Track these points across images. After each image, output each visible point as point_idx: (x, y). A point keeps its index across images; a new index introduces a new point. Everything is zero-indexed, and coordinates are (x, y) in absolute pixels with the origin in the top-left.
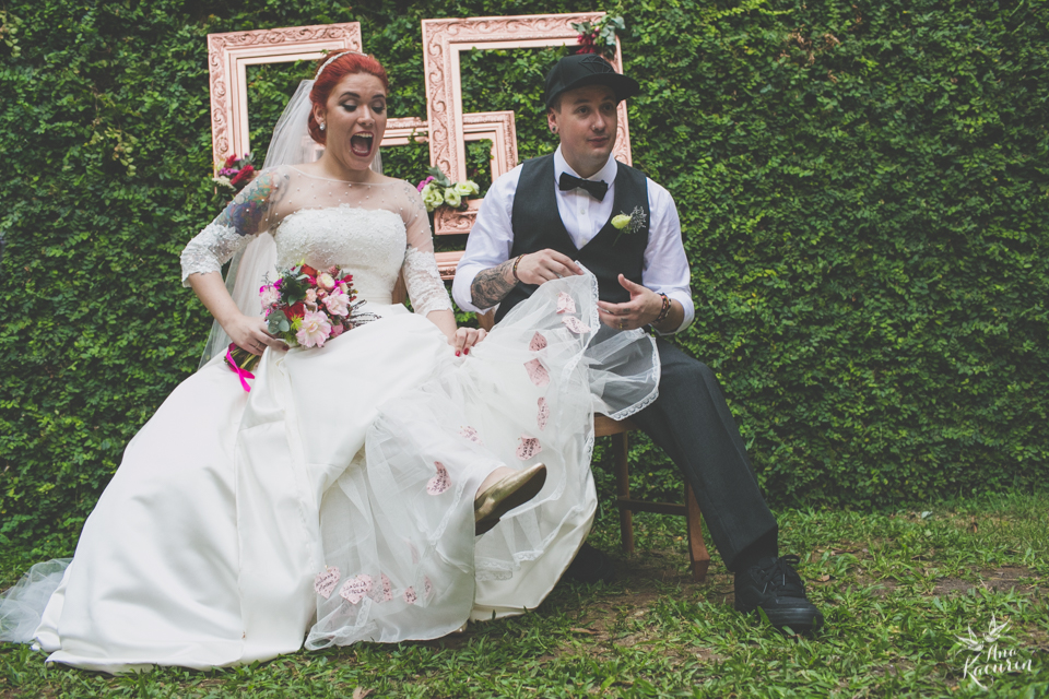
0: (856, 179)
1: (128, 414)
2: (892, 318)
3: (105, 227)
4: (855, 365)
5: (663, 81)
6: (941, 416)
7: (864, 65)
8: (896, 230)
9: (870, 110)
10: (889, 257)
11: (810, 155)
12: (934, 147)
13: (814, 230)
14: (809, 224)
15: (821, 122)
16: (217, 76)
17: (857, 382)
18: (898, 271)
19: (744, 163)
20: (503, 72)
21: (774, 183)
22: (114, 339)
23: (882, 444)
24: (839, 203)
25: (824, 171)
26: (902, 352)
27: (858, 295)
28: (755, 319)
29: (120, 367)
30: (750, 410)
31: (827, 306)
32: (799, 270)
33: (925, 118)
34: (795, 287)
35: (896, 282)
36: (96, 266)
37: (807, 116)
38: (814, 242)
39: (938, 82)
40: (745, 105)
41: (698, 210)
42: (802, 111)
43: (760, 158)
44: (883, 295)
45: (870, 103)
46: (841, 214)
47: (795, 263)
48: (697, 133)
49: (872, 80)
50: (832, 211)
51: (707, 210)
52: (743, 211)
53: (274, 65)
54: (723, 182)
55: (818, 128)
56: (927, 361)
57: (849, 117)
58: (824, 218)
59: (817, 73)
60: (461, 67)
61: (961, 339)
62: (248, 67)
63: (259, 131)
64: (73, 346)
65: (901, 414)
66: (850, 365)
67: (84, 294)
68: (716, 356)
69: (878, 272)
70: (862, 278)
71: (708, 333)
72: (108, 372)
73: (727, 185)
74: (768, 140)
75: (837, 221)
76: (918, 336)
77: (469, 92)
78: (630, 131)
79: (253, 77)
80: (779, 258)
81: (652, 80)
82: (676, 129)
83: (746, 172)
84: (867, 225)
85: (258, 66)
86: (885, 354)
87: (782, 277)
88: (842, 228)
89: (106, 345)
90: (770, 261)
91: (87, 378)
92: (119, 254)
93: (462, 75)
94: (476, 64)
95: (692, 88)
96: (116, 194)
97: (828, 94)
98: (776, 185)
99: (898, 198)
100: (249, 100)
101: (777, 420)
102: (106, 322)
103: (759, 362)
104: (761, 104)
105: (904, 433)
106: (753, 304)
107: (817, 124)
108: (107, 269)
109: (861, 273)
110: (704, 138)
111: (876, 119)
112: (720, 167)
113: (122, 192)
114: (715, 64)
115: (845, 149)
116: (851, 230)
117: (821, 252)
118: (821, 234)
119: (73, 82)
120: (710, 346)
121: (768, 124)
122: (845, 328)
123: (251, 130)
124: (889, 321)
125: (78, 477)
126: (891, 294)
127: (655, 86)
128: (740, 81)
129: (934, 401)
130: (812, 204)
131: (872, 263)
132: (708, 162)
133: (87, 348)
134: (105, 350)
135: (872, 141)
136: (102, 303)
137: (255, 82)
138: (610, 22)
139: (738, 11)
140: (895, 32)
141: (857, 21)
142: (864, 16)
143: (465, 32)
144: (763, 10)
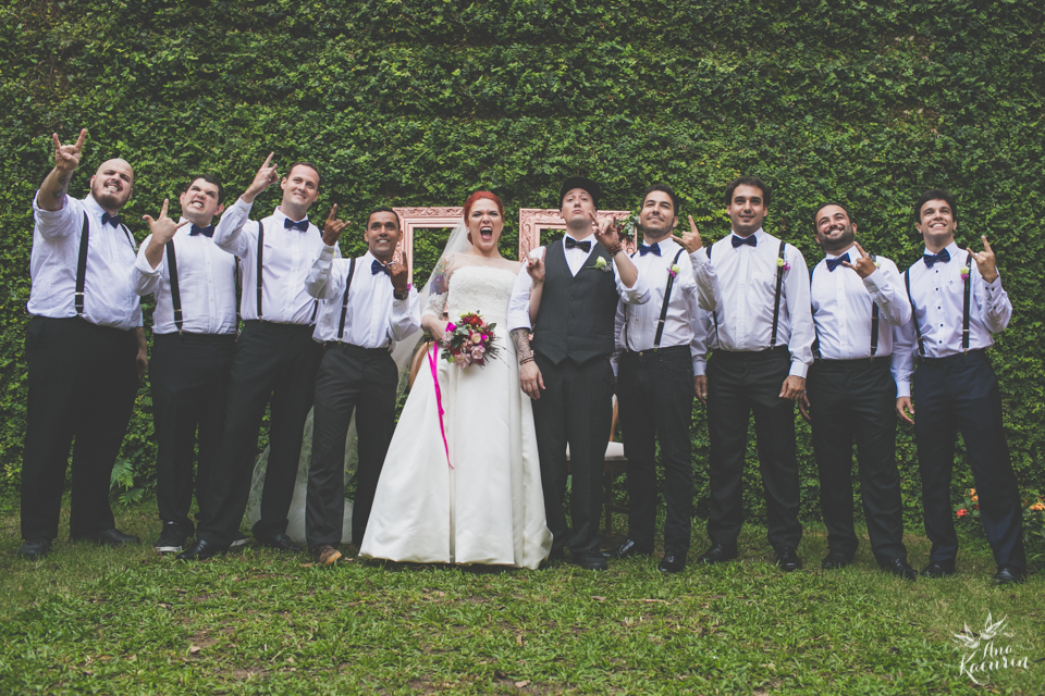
53: (430, 229)
60: (541, 238)
62: (415, 228)
63: (419, 269)
79: (417, 236)
85: (421, 229)
94: (550, 238)
100: (414, 249)
123: (414, 268)
137: (418, 239)
138: (632, 219)
139: (709, 218)
140: (805, 237)
141: (783, 227)
142: (787, 225)
143: (545, 218)
144: (725, 218)
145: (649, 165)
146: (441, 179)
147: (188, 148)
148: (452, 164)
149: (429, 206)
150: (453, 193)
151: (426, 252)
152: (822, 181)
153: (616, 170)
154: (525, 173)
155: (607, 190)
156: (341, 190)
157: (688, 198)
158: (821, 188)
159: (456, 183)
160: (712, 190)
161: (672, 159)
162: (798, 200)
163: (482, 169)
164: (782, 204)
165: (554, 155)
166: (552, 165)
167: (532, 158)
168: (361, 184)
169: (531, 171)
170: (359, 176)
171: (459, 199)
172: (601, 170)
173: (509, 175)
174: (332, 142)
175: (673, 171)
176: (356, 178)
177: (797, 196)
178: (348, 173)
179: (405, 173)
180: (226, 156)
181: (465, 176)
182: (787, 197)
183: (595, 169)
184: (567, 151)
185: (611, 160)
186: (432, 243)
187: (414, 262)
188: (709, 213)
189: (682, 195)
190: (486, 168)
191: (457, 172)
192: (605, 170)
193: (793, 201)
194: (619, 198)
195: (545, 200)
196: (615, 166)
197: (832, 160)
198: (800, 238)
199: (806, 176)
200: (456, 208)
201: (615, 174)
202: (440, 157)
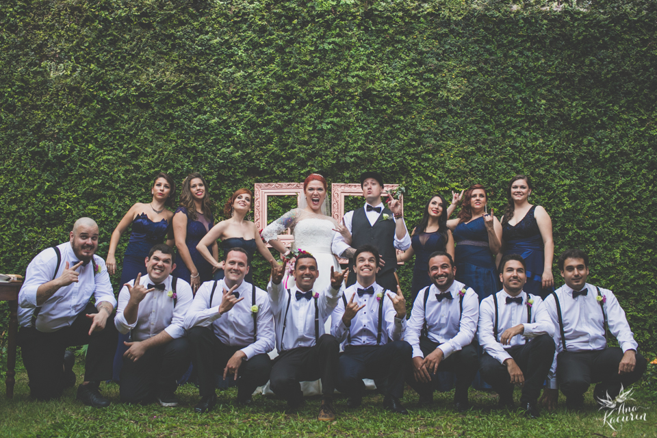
5: (418, 212)
16: (257, 199)
53: (277, 196)
60: (345, 202)
62: (268, 196)
79: (270, 200)
81: (414, 211)
85: (272, 196)
93: (345, 204)
94: (350, 201)
100: (268, 208)
123: (268, 220)
127: (414, 213)
137: (270, 202)
138: (400, 189)
140: (505, 199)
141: (492, 193)
142: (494, 192)
143: (347, 189)
144: (456, 188)
145: (410, 156)
146: (284, 166)
147: (131, 148)
148: (291, 157)
149: (277, 182)
150: (291, 174)
151: (275, 210)
152: (515, 165)
153: (390, 159)
154: (334, 162)
155: (385, 171)
156: (224, 173)
157: (434, 176)
158: (514, 169)
159: (293, 168)
160: (448, 171)
161: (423, 152)
162: (501, 176)
163: (309, 160)
164: (491, 180)
165: (352, 151)
166: (351, 157)
167: (339, 153)
168: (235, 169)
169: (338, 160)
170: (234, 164)
171: (295, 178)
172: (381, 160)
173: (325, 164)
174: (218, 144)
175: (426, 160)
176: (233, 166)
177: (500, 174)
178: (228, 162)
179: (262, 163)
180: (154, 152)
181: (298, 164)
182: (494, 175)
183: (377, 159)
184: (360, 149)
185: (387, 153)
186: (279, 205)
187: (268, 216)
188: (447, 185)
189: (430, 174)
190: (311, 159)
191: (294, 162)
192: (383, 160)
193: (498, 177)
194: (392, 177)
195: (347, 178)
196: (389, 157)
197: (521, 152)
198: (502, 200)
199: (505, 162)
200: (293, 183)
201: (389, 162)
202: (283, 153)
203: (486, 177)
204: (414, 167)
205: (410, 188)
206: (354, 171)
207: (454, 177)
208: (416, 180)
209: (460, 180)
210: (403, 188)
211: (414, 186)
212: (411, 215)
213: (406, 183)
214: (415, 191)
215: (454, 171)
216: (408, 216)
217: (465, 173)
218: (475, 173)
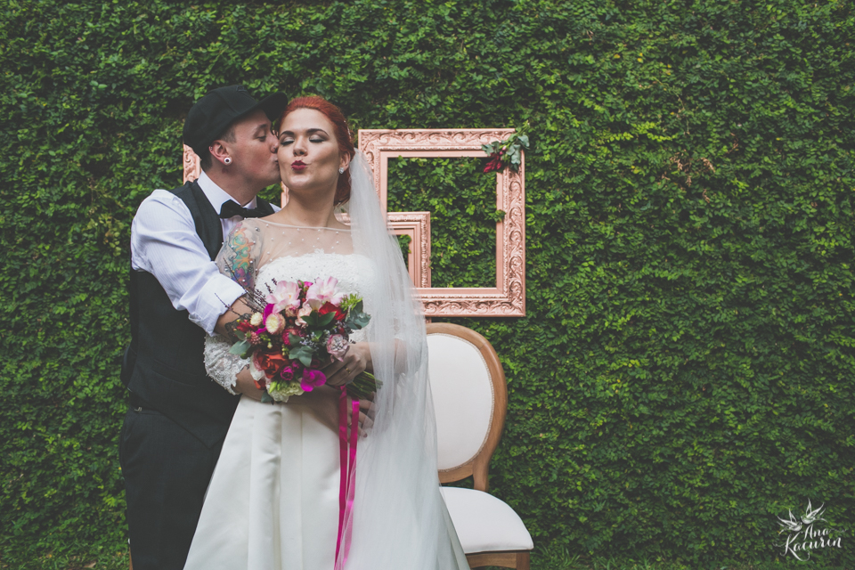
0: (717, 286)
1: (114, 439)
2: (735, 407)
3: (99, 291)
4: (699, 443)
5: (559, 193)
6: (768, 492)
7: (736, 187)
8: (748, 332)
9: (736, 226)
10: (739, 354)
11: (680, 263)
12: (789, 262)
13: (676, 329)
14: (672, 323)
15: (692, 235)
17: (699, 458)
18: (746, 366)
19: (621, 269)
20: (424, 177)
21: (646, 286)
22: (104, 380)
23: (713, 513)
24: (699, 307)
25: (690, 278)
26: (740, 437)
27: (708, 386)
28: (617, 402)
29: (108, 404)
30: (606, 475)
31: (680, 393)
32: (659, 363)
33: (784, 236)
34: (654, 375)
35: (743, 376)
36: (92, 321)
37: (680, 230)
38: (675, 339)
39: (800, 205)
40: (627, 218)
41: (578, 306)
42: (676, 225)
43: (636, 264)
44: (729, 387)
45: (738, 222)
46: (701, 315)
47: (657, 356)
48: (584, 238)
49: (741, 201)
50: (693, 312)
51: (586, 307)
52: (617, 309)
54: (602, 283)
55: (689, 241)
56: (761, 445)
57: (717, 232)
58: (687, 318)
59: (693, 192)
60: (389, 172)
61: (793, 429)
64: (72, 384)
65: (733, 488)
66: (695, 444)
67: (82, 342)
68: (582, 429)
69: (728, 367)
70: (713, 371)
71: (577, 409)
72: (98, 407)
73: (605, 287)
74: (645, 250)
75: (697, 322)
76: (756, 425)
77: (394, 194)
78: (527, 234)
80: (642, 350)
81: (549, 191)
82: (566, 236)
83: (622, 277)
84: (723, 327)
86: (725, 436)
87: (644, 368)
88: (700, 328)
89: (97, 384)
90: (635, 353)
91: (83, 410)
92: (109, 314)
93: (389, 178)
94: (401, 170)
95: (584, 200)
96: (107, 266)
97: (701, 213)
98: (647, 289)
99: (753, 305)
101: (627, 485)
102: (97, 368)
103: (617, 436)
104: (641, 219)
105: (734, 504)
106: (617, 388)
107: (689, 237)
108: (99, 325)
109: (713, 367)
110: (590, 243)
111: (740, 234)
112: (600, 271)
113: (112, 265)
114: (605, 180)
115: (711, 258)
116: (708, 330)
117: (680, 347)
118: (682, 332)
119: (76, 172)
120: (578, 420)
121: (646, 236)
122: (694, 412)
124: (732, 409)
125: (74, 487)
126: (738, 386)
127: (550, 196)
128: (625, 198)
129: (763, 478)
130: (677, 306)
131: (723, 359)
132: (590, 266)
133: (83, 387)
134: (97, 388)
135: (736, 252)
136: (95, 352)
138: (516, 141)
139: (628, 136)
140: (766, 159)
141: (734, 146)
142: (740, 143)
143: (394, 142)
144: (650, 135)
145: (540, 61)
148: (263, 70)
152: (791, 77)
153: (493, 69)
154: (363, 79)
155: (481, 99)
156: (114, 112)
157: (597, 108)
160: (631, 95)
161: (572, 51)
162: (757, 105)
163: (305, 75)
164: (732, 113)
165: (404, 51)
166: (402, 66)
167: (375, 57)
168: (139, 103)
169: (372, 75)
170: (137, 92)
172: (472, 71)
173: (340, 83)
174: (98, 46)
175: (577, 69)
176: (133, 96)
177: (754, 100)
178: (119, 89)
179: (198, 86)
181: (281, 87)
182: (740, 102)
183: (464, 69)
184: (423, 45)
185: (486, 55)
188: (628, 128)
189: (588, 103)
190: (310, 74)
191: (269, 81)
192: (478, 71)
193: (748, 108)
194: (499, 111)
195: (394, 117)
196: (492, 64)
197: (806, 46)
198: (759, 161)
199: (768, 71)
201: (493, 76)
202: (247, 61)
203: (720, 108)
204: (551, 87)
205: (542, 136)
206: (410, 101)
207: (646, 109)
208: (555, 118)
209: (659, 116)
210: (524, 138)
211: (549, 133)
212: (543, 200)
213: (533, 125)
214: (552, 143)
215: (645, 94)
216: (536, 202)
217: (672, 98)
218: (696, 98)
